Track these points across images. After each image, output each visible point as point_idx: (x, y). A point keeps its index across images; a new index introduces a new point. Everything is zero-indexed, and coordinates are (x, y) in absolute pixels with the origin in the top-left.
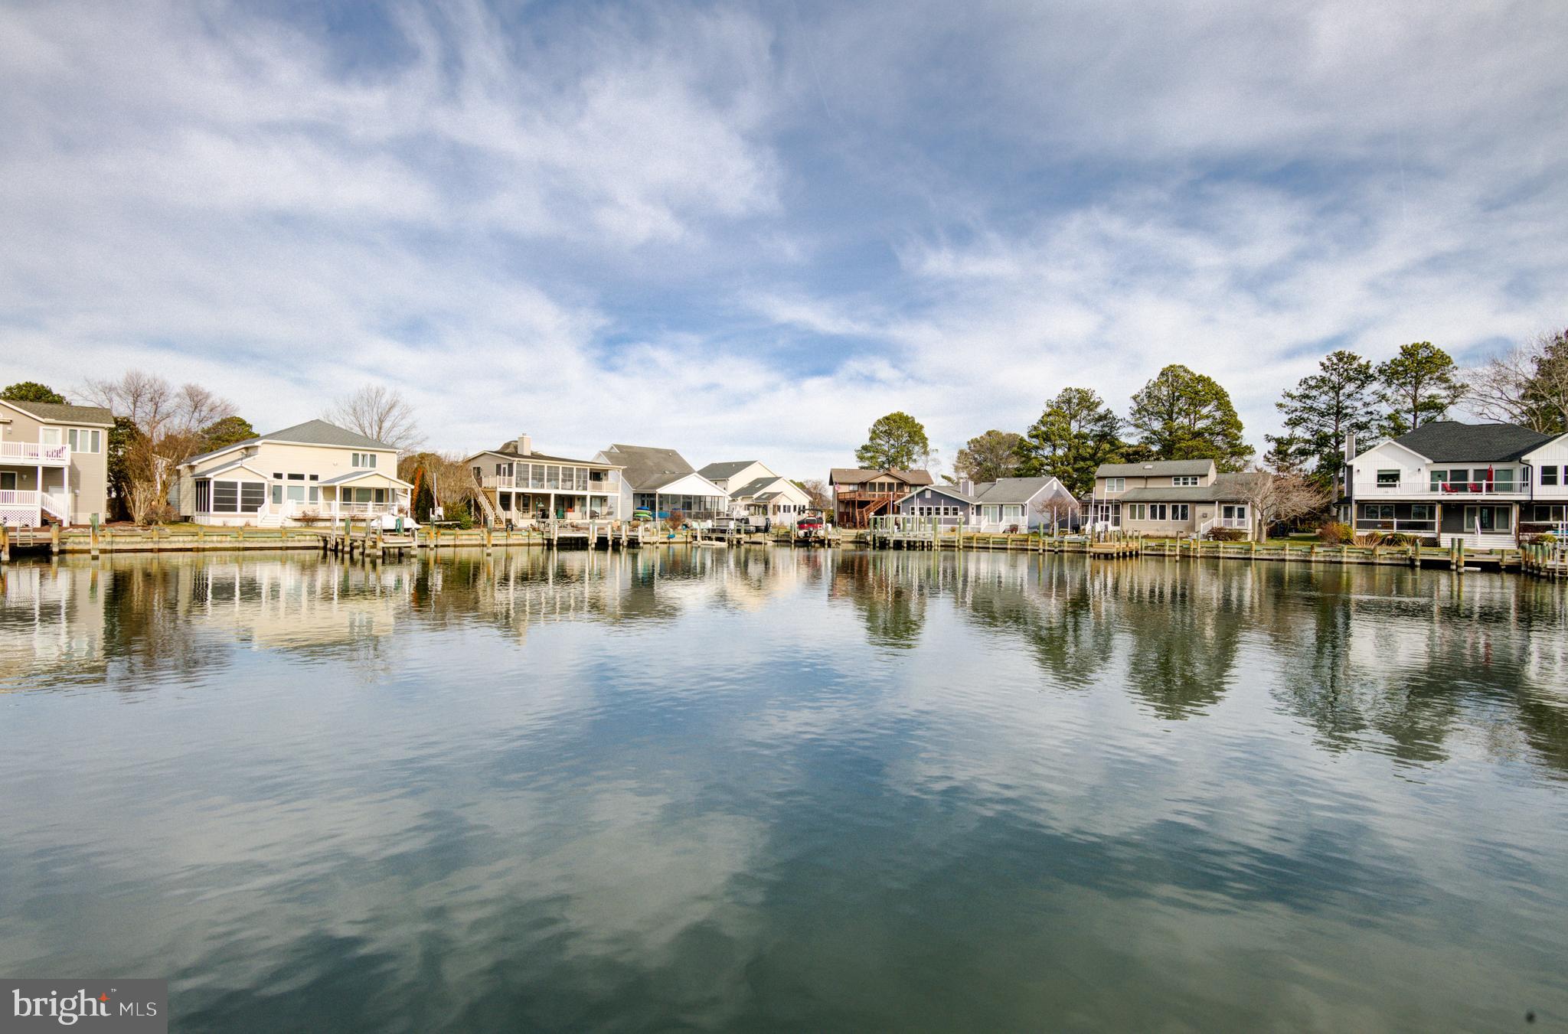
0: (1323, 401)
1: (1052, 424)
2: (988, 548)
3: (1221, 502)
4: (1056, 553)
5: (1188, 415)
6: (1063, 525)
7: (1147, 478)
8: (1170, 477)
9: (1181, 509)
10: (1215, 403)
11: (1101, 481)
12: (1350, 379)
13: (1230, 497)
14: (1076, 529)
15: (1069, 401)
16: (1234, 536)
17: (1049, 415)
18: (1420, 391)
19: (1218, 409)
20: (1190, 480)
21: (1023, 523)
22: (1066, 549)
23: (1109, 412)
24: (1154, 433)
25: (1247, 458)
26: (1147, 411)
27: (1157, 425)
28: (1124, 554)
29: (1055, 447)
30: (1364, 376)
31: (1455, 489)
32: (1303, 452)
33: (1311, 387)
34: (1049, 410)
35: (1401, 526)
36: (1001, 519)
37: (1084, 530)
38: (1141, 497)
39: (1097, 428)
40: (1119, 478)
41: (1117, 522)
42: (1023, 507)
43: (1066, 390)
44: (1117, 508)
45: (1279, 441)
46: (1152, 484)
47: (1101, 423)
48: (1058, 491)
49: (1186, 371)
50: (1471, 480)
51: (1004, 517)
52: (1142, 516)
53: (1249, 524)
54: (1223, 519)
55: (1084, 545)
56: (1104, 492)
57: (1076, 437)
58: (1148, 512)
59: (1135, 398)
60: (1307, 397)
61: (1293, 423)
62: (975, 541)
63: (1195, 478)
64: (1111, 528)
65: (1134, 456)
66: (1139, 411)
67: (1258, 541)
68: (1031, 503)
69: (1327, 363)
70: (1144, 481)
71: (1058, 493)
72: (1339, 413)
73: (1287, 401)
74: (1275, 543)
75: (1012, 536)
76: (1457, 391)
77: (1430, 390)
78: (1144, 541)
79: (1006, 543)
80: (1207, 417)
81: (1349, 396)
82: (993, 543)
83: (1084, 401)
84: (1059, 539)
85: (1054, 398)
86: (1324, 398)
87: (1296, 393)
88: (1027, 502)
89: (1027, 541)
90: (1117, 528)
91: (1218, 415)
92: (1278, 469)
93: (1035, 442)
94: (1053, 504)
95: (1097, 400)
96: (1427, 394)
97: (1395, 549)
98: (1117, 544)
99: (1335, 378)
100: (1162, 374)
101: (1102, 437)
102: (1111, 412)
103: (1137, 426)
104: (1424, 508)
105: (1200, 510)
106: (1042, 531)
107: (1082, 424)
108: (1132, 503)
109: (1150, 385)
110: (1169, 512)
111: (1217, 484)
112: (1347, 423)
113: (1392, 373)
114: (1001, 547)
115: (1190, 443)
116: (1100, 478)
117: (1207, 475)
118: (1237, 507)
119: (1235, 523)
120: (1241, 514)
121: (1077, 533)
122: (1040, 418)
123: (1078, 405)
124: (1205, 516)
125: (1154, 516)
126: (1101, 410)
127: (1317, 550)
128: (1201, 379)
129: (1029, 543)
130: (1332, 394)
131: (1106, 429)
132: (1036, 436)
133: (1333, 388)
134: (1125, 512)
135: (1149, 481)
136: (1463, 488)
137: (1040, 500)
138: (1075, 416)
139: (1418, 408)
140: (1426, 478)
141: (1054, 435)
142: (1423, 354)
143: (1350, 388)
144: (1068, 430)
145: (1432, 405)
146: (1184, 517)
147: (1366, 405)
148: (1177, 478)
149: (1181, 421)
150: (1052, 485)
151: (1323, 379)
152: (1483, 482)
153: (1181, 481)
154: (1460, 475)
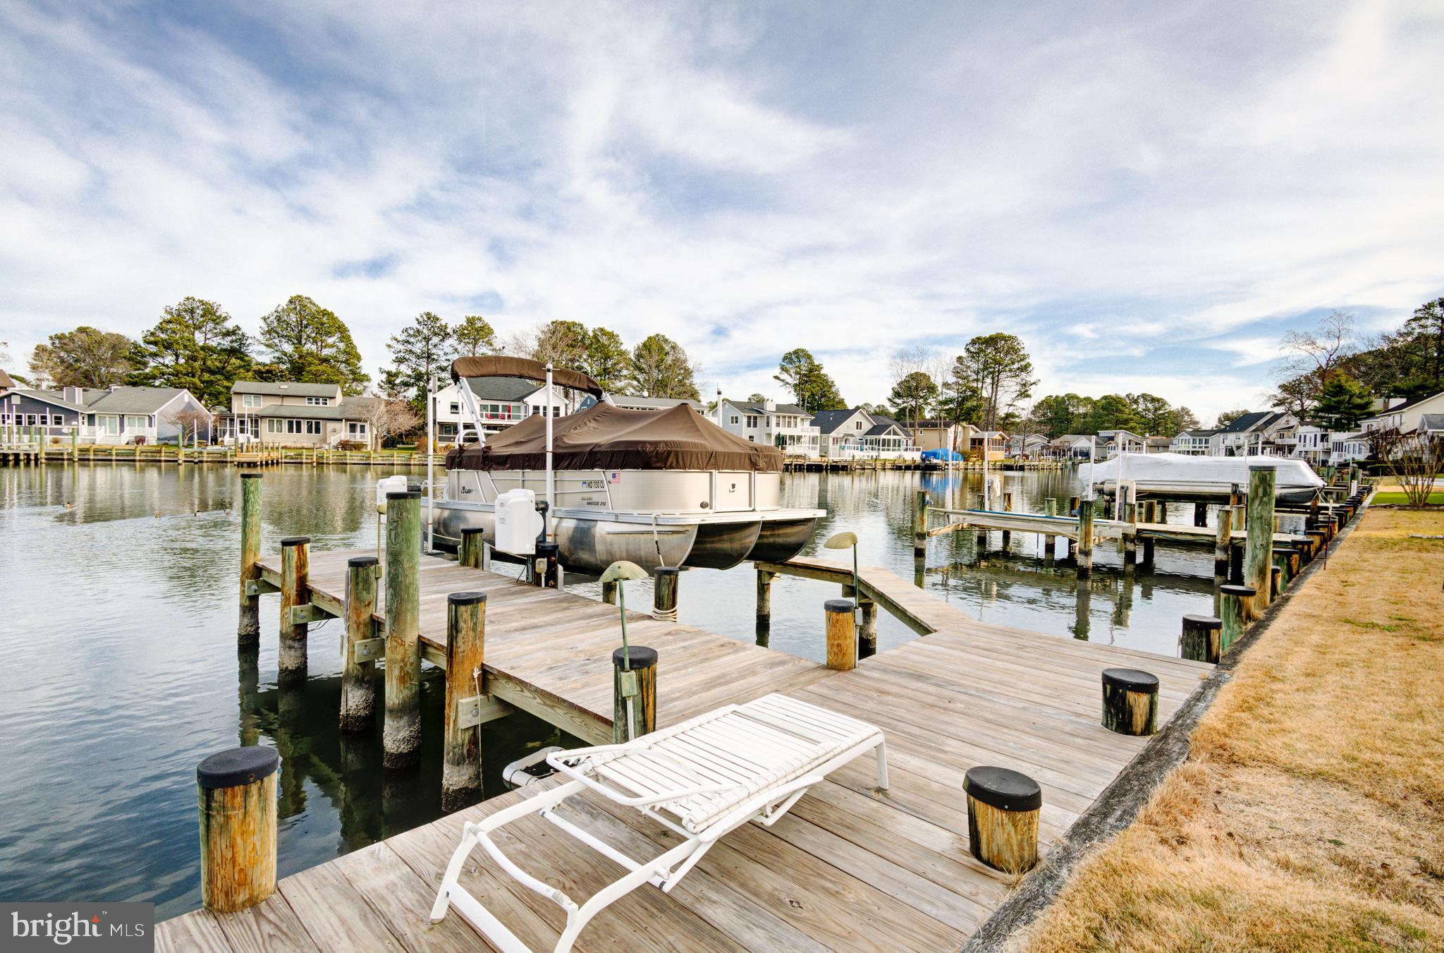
0: (418, 347)
1: (174, 333)
2: (111, 460)
3: (347, 420)
4: (196, 463)
5: (315, 342)
6: (203, 436)
7: (283, 396)
8: (304, 397)
9: (315, 425)
10: (338, 335)
11: (239, 396)
12: (436, 334)
13: (353, 416)
14: (215, 441)
15: (192, 311)
16: (358, 447)
17: (170, 322)
18: (477, 349)
19: (341, 342)
20: (321, 401)
21: (151, 436)
22: (205, 459)
23: (237, 328)
24: (285, 354)
25: (366, 384)
26: (277, 333)
27: (288, 348)
28: (267, 463)
29: (177, 356)
30: (444, 334)
31: (491, 417)
32: (406, 385)
33: (409, 335)
34: (169, 317)
36: (122, 430)
37: (222, 441)
38: (277, 413)
39: (226, 343)
40: (257, 395)
41: (256, 435)
42: (150, 418)
43: (188, 299)
44: (255, 422)
45: (389, 374)
46: (287, 402)
47: (230, 338)
48: (189, 403)
49: (311, 302)
50: (500, 412)
51: (127, 428)
52: (280, 430)
53: (368, 437)
54: (348, 433)
55: (225, 455)
56: (242, 406)
57: (203, 348)
58: (285, 426)
59: (265, 319)
60: (408, 342)
61: (400, 361)
62: (92, 453)
63: (325, 399)
64: (253, 440)
65: (266, 375)
66: (269, 332)
67: (375, 451)
68: (161, 413)
69: (421, 319)
70: (280, 399)
71: (189, 406)
72: (429, 357)
73: (393, 343)
74: (387, 452)
75: (140, 447)
76: (497, 353)
77: (483, 350)
78: (284, 451)
79: (134, 454)
81: (435, 346)
82: (117, 455)
83: (210, 314)
84: (200, 450)
85: (175, 306)
86: (419, 345)
87: (400, 338)
88: (155, 413)
89: (160, 452)
90: (258, 440)
91: (342, 346)
92: (389, 395)
93: (153, 349)
94: (185, 418)
95: (224, 315)
96: (481, 352)
98: (260, 454)
99: (425, 331)
100: (291, 302)
101: (232, 352)
102: (239, 328)
103: (268, 346)
105: (330, 425)
106: (181, 442)
107: (208, 336)
108: (271, 418)
109: (279, 309)
110: (304, 427)
111: (343, 405)
112: (434, 366)
113: (462, 334)
114: (127, 460)
115: (319, 367)
116: (236, 393)
117: (334, 398)
118: (359, 424)
119: (357, 437)
120: (363, 430)
121: (216, 444)
122: (157, 324)
123: (202, 316)
124: (334, 431)
125: (291, 430)
126: (229, 325)
127: (414, 456)
128: (325, 313)
129: (163, 454)
130: (424, 343)
131: (235, 345)
132: (155, 343)
133: (425, 338)
134: (264, 426)
135: (285, 399)
136: (496, 417)
137: (172, 412)
138: (200, 328)
140: (477, 409)
141: (178, 344)
142: (479, 324)
143: (435, 340)
144: (193, 340)
146: (318, 431)
147: (446, 354)
148: (310, 399)
149: (310, 347)
150: (183, 397)
151: (418, 331)
152: (506, 414)
153: (314, 401)
154: (495, 408)
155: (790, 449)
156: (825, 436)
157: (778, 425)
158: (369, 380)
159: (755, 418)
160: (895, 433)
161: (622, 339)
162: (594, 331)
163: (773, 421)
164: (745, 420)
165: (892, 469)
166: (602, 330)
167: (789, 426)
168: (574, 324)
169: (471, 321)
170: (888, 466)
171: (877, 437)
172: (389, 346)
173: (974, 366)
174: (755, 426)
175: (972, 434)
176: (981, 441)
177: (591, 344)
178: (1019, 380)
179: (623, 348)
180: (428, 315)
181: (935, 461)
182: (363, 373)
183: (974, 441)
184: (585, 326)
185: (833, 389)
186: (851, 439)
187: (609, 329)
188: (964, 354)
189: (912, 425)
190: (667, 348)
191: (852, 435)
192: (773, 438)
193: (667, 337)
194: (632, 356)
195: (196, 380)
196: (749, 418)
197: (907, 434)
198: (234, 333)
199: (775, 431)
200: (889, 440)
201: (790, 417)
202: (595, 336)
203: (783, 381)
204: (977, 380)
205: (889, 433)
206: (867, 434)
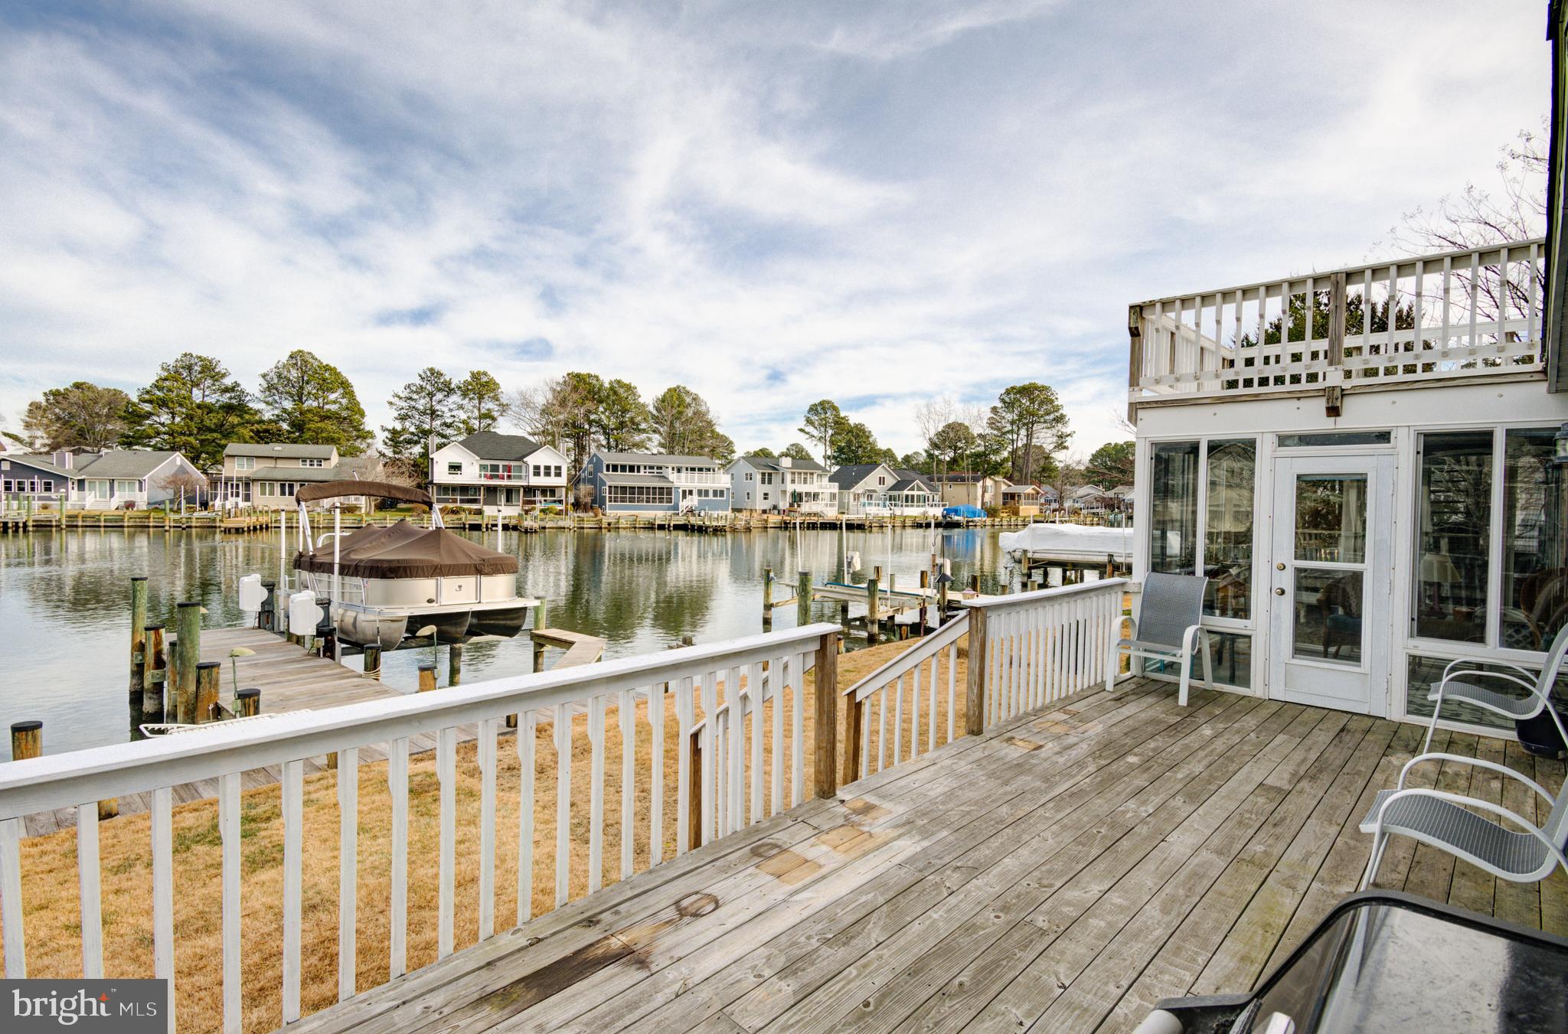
0: (422, 403)
1: (170, 390)
2: (99, 527)
4: (184, 529)
5: (317, 398)
6: (190, 500)
7: (277, 458)
8: (299, 459)
10: (341, 391)
11: (231, 459)
12: (440, 390)
14: (205, 505)
15: (190, 368)
16: (352, 509)
17: (166, 379)
18: (483, 405)
19: (343, 398)
20: (315, 463)
21: (142, 499)
22: (194, 524)
23: (237, 384)
24: (285, 410)
25: (368, 441)
26: (277, 389)
27: (288, 405)
28: (255, 528)
29: (173, 415)
30: (448, 390)
31: (492, 477)
32: (409, 442)
33: (412, 391)
34: (165, 374)
35: (462, 501)
36: (112, 495)
37: (213, 506)
38: (270, 476)
39: (225, 398)
40: (250, 457)
41: (247, 498)
42: (140, 483)
43: (185, 355)
44: (247, 485)
45: (392, 431)
46: (281, 464)
47: (228, 395)
48: (181, 466)
49: (313, 357)
50: (500, 473)
51: (117, 493)
52: (272, 493)
55: (214, 520)
56: (233, 469)
57: (199, 406)
58: (277, 489)
59: (264, 376)
60: (411, 399)
61: (403, 418)
62: (81, 519)
63: (320, 460)
64: (242, 504)
65: (265, 434)
66: (269, 389)
67: (368, 514)
68: (151, 478)
69: (423, 375)
70: (273, 462)
71: (182, 469)
72: (433, 414)
73: (396, 400)
74: (380, 515)
75: (129, 513)
76: (504, 408)
77: (488, 405)
78: (274, 515)
79: (122, 520)
80: (335, 402)
81: (440, 401)
82: (105, 521)
83: (209, 370)
84: (187, 515)
85: (171, 362)
86: (422, 401)
87: (402, 395)
88: (146, 478)
89: (148, 518)
90: (248, 504)
91: (344, 401)
92: (394, 452)
93: (147, 407)
94: (176, 481)
95: (223, 371)
96: (485, 407)
97: (455, 517)
98: (248, 519)
99: (428, 387)
100: (291, 357)
101: (229, 409)
102: (238, 385)
103: (267, 403)
104: (476, 488)
106: (168, 507)
107: (207, 393)
108: (262, 481)
109: (280, 365)
111: (340, 465)
112: (438, 422)
113: (466, 390)
114: (115, 526)
115: (319, 425)
116: (228, 455)
117: (329, 459)
119: (352, 500)
121: (206, 509)
122: (154, 381)
123: (200, 373)
125: (283, 493)
126: (228, 382)
128: (327, 368)
129: (151, 519)
130: (428, 399)
131: (234, 401)
132: (150, 402)
133: (428, 394)
134: (256, 489)
135: (279, 461)
136: (497, 477)
137: (162, 476)
138: (198, 385)
139: (482, 417)
140: (476, 469)
141: (174, 402)
142: (484, 379)
143: (439, 396)
144: (190, 398)
145: (488, 415)
147: (451, 410)
148: (304, 460)
149: (311, 403)
150: (174, 460)
151: (421, 387)
152: (506, 474)
153: (308, 462)
154: (495, 468)
155: (806, 507)
156: (845, 492)
157: (793, 481)
158: (373, 437)
159: (770, 475)
160: (920, 489)
161: (640, 391)
162: (611, 383)
163: (788, 477)
164: (759, 477)
165: (913, 527)
166: (619, 382)
167: (805, 482)
168: (589, 376)
169: (476, 376)
170: (909, 523)
171: (900, 492)
172: (391, 403)
173: (1009, 417)
174: (770, 482)
175: (1004, 488)
176: (1012, 496)
177: (608, 397)
178: (1054, 431)
179: (641, 400)
180: (432, 370)
181: (956, 518)
182: (367, 429)
183: (1005, 495)
184: (601, 378)
185: (871, 440)
186: (874, 495)
187: (626, 381)
188: (999, 405)
189: (940, 480)
190: (688, 400)
191: (874, 491)
192: (788, 495)
193: (688, 388)
194: (651, 408)
195: (191, 439)
196: (763, 474)
197: (933, 489)
198: (232, 389)
199: (790, 488)
200: (913, 496)
201: (806, 474)
202: (612, 388)
203: (808, 433)
204: (1011, 432)
205: (912, 489)
206: (890, 489)
